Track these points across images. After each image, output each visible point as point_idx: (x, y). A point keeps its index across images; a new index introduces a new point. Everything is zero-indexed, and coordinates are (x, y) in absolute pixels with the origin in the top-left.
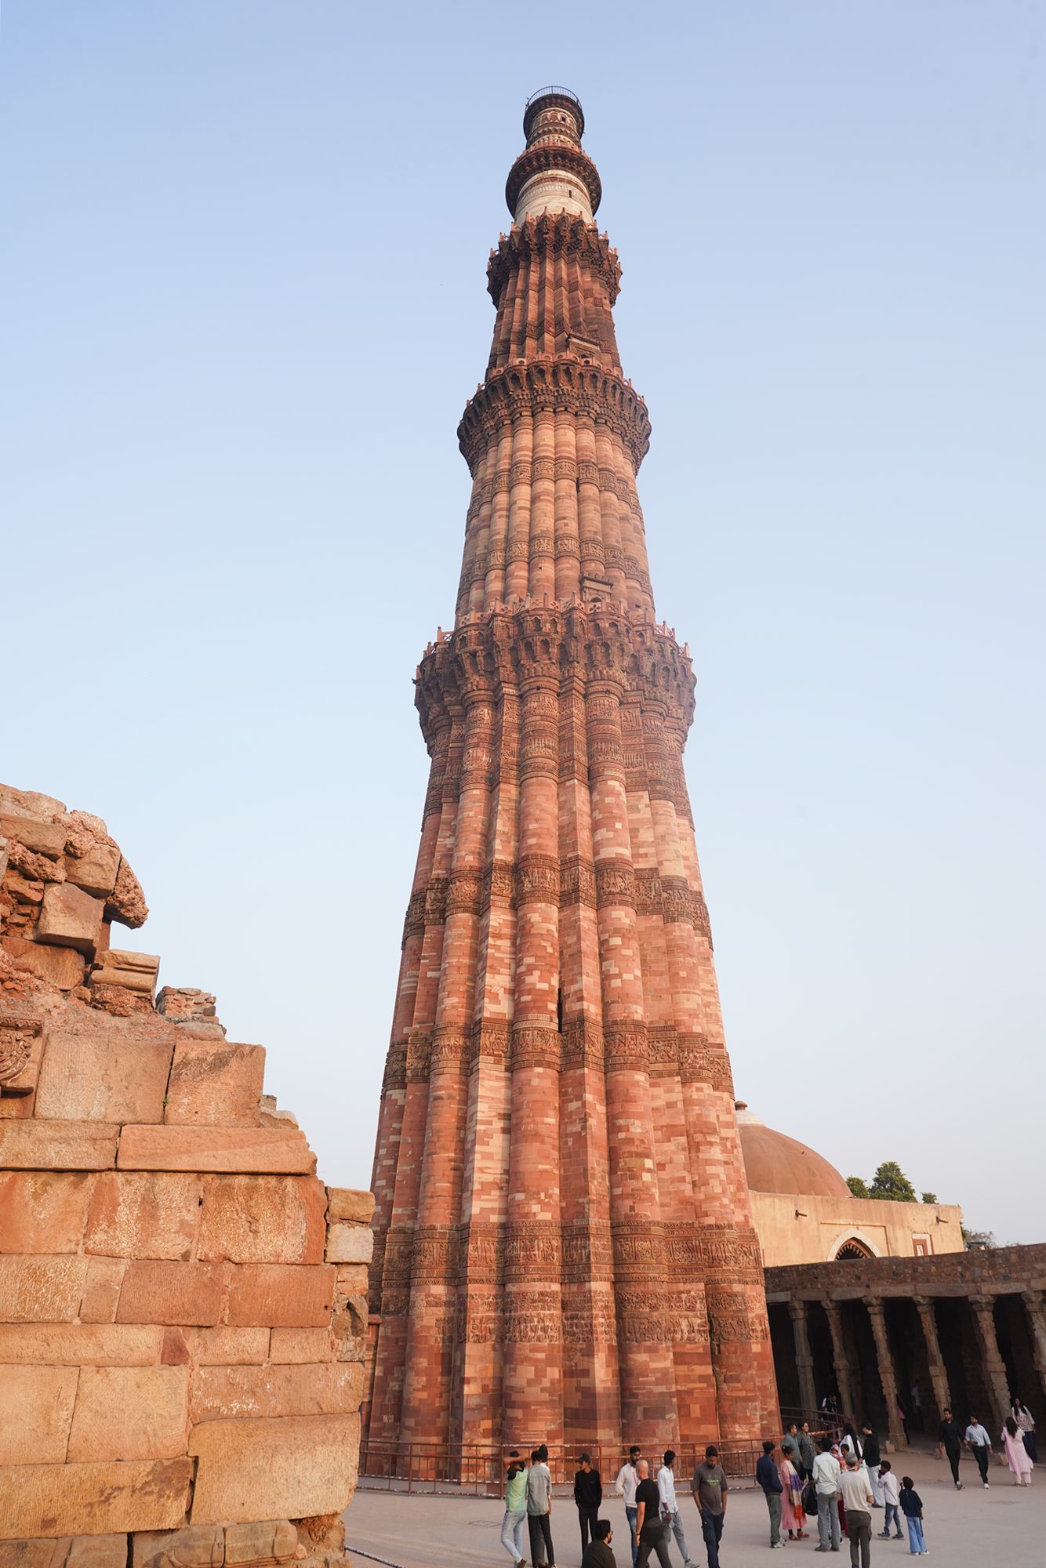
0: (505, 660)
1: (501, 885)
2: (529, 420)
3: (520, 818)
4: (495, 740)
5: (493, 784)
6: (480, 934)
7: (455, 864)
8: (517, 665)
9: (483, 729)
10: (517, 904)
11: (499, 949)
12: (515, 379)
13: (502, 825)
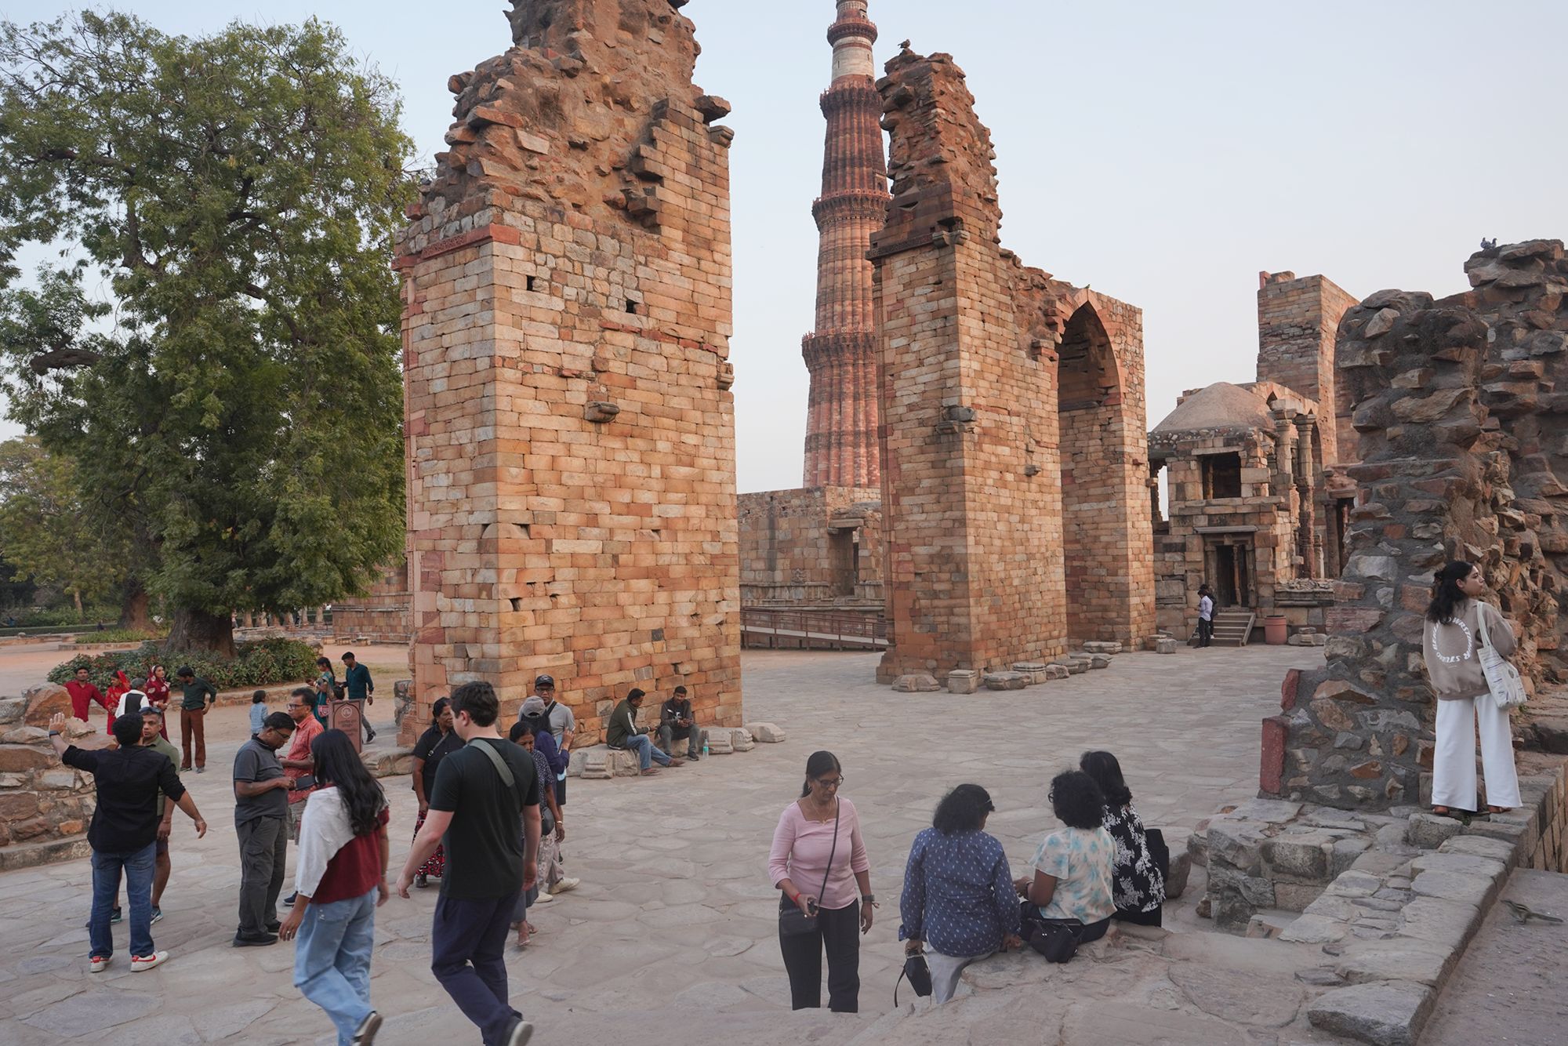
0: (860, 351)
1: (863, 440)
2: (858, 221)
3: (867, 415)
4: (856, 380)
5: (856, 398)
6: (856, 455)
7: (843, 428)
8: (865, 352)
9: (850, 376)
10: (868, 445)
11: (863, 461)
12: (856, 199)
13: (862, 417)
